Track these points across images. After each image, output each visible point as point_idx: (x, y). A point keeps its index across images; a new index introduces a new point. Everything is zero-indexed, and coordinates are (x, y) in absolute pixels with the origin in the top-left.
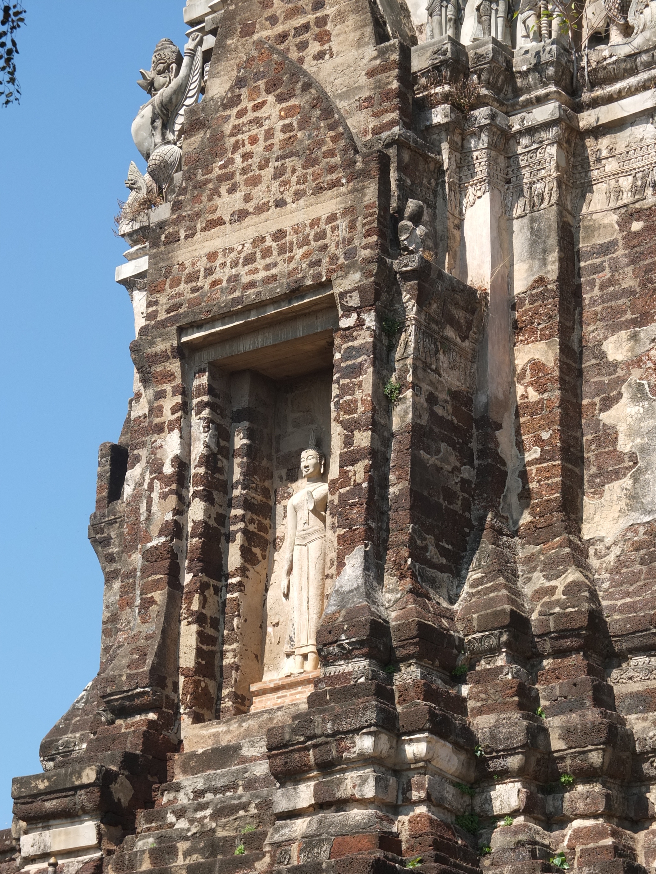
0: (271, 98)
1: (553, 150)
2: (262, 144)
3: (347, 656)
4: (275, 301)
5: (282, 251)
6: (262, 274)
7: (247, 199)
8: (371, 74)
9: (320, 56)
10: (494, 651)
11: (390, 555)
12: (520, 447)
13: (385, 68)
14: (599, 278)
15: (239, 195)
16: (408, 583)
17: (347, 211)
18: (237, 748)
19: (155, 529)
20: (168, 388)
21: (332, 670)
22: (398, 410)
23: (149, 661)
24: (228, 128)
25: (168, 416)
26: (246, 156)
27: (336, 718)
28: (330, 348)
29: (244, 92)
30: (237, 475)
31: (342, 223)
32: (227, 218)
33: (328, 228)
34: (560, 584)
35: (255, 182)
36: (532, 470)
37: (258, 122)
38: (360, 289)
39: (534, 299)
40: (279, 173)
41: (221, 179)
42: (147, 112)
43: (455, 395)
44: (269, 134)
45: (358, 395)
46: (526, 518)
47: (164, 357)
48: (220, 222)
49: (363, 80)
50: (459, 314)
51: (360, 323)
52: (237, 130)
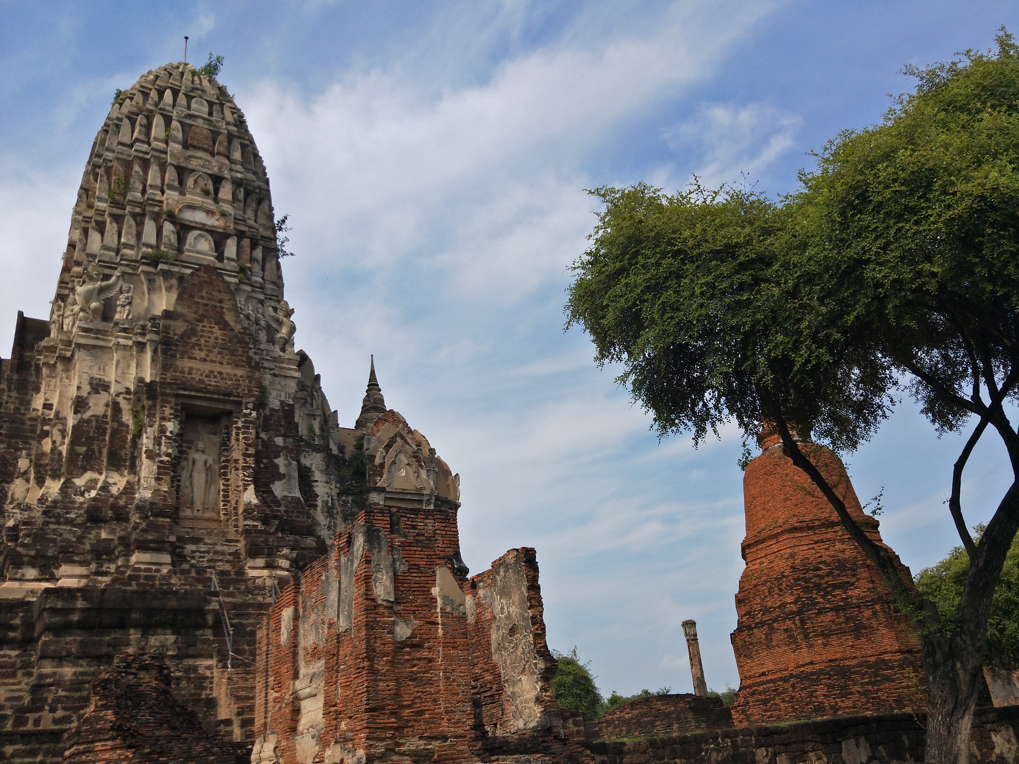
0: (217, 327)
2: (213, 340)
4: (219, 394)
19: (163, 453)
20: (168, 405)
24: (198, 329)
25: (168, 415)
29: (205, 320)
32: (198, 358)
33: (241, 379)
37: (211, 332)
44: (216, 338)
47: (169, 395)
48: (195, 359)
52: (202, 331)
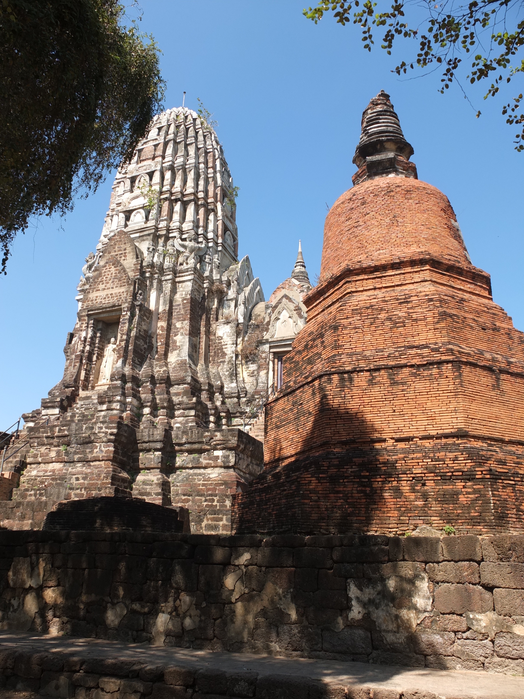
0: (113, 267)
1: (170, 285)
2: (110, 276)
3: (116, 380)
4: (109, 307)
5: (112, 297)
6: (107, 302)
7: (106, 286)
8: (134, 265)
9: (124, 260)
10: (147, 382)
11: (128, 361)
12: (157, 342)
13: (137, 264)
14: (176, 311)
15: (104, 285)
16: (131, 367)
17: (126, 291)
18: (91, 397)
19: (78, 351)
20: (84, 322)
21: (113, 383)
22: (133, 332)
23: (74, 377)
24: (103, 272)
25: (84, 328)
26: (106, 278)
27: (113, 392)
28: (120, 318)
29: (107, 265)
30: (97, 341)
31: (125, 294)
32: (101, 289)
33: (122, 294)
34: (162, 370)
35: (108, 283)
36: (159, 347)
37: (109, 271)
38: (127, 307)
39: (163, 313)
40: (113, 282)
41: (100, 281)
42: (86, 266)
43: (145, 330)
44: (112, 274)
45: (125, 328)
46: (157, 356)
47: (84, 316)
49: (133, 266)
50: (147, 314)
51: (127, 314)
52: (105, 272)
